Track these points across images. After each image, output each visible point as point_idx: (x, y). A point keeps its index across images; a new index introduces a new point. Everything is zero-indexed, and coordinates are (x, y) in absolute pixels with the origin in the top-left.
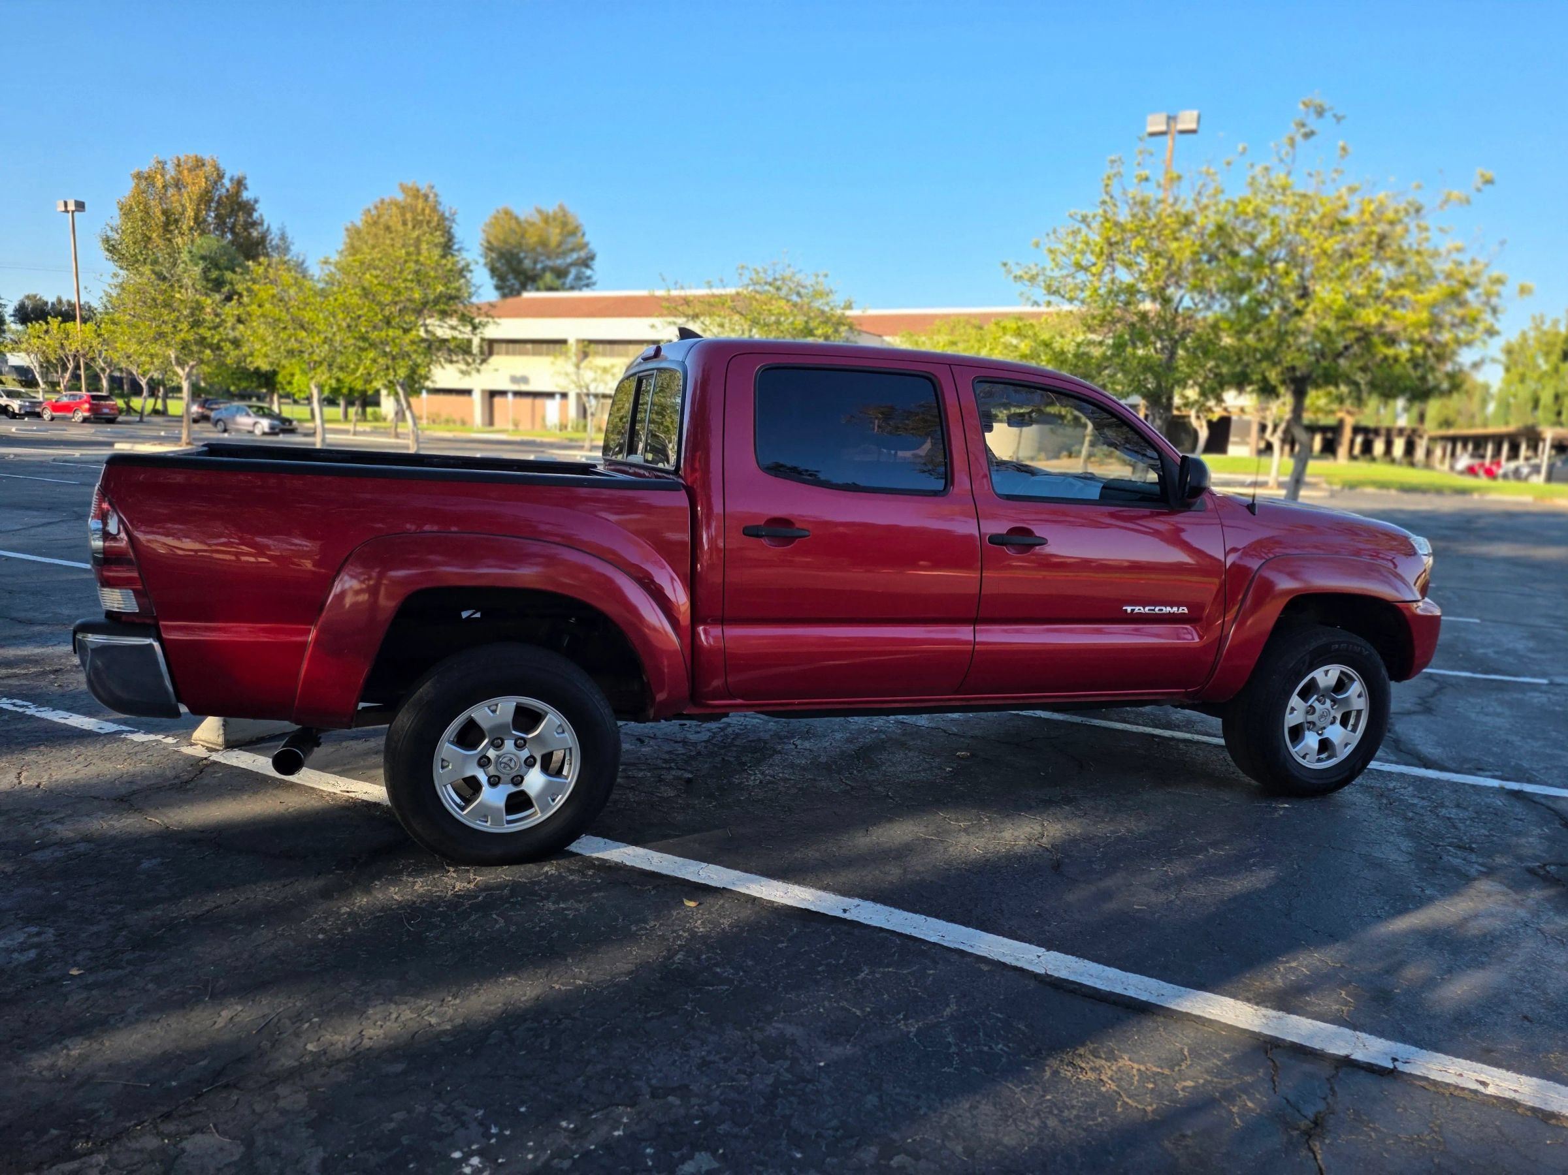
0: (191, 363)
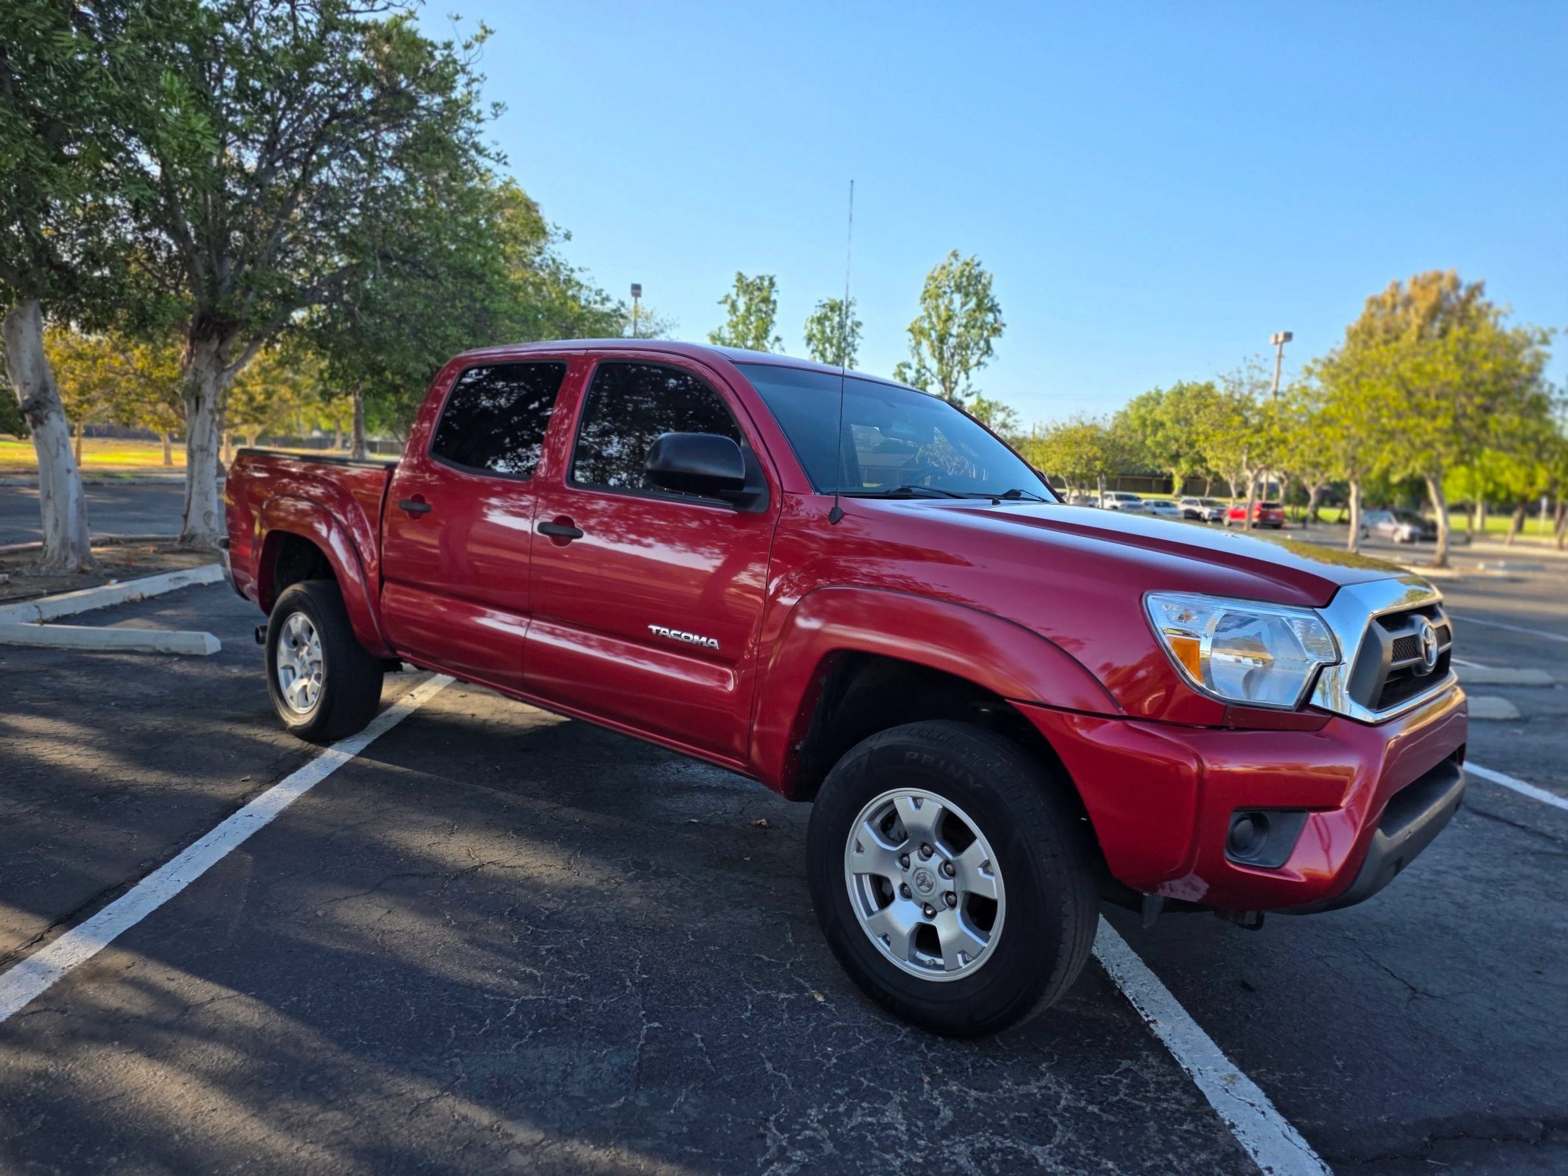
0: (1261, 466)
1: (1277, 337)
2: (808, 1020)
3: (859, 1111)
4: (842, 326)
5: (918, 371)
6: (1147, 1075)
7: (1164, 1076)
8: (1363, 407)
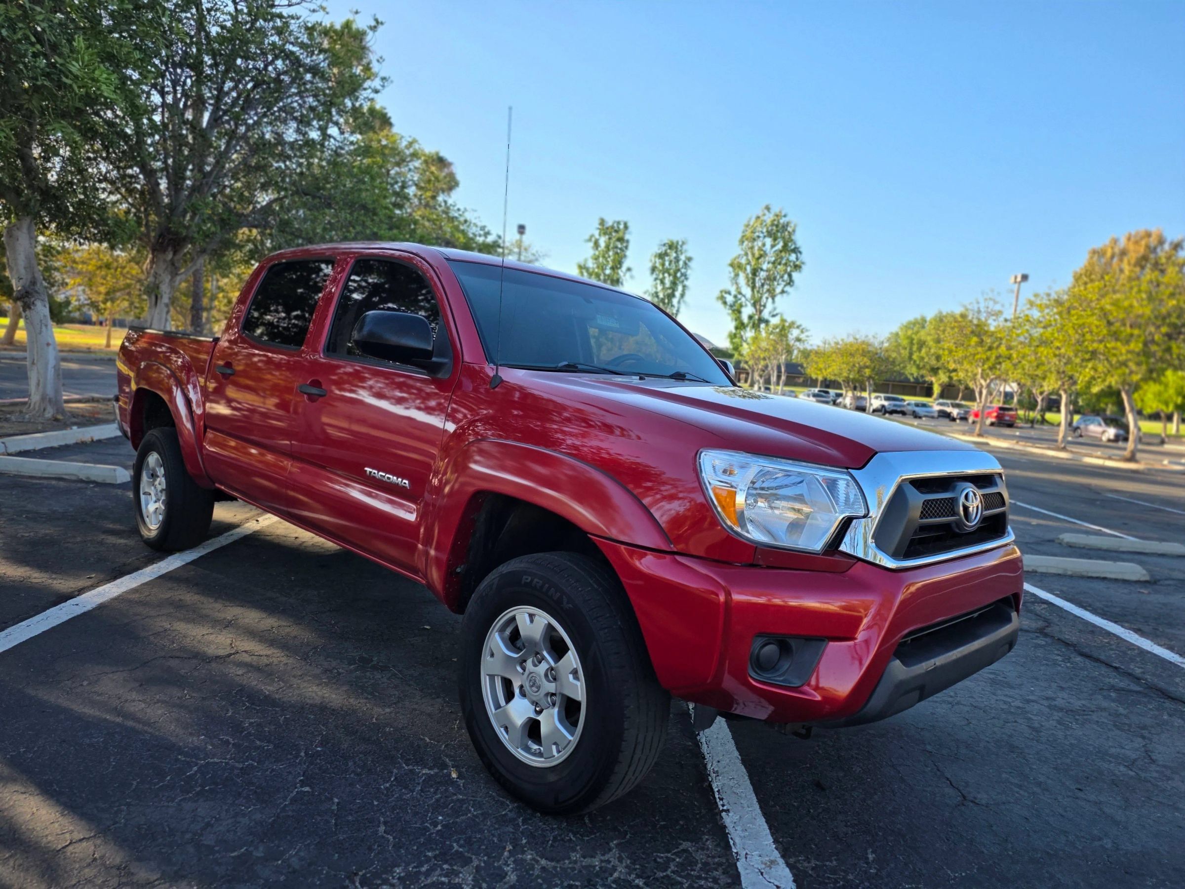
1: (1016, 278)
2: (435, 793)
3: (438, 872)
4: (677, 259)
5: (735, 297)
6: (700, 856)
7: (713, 857)
8: (1071, 332)
